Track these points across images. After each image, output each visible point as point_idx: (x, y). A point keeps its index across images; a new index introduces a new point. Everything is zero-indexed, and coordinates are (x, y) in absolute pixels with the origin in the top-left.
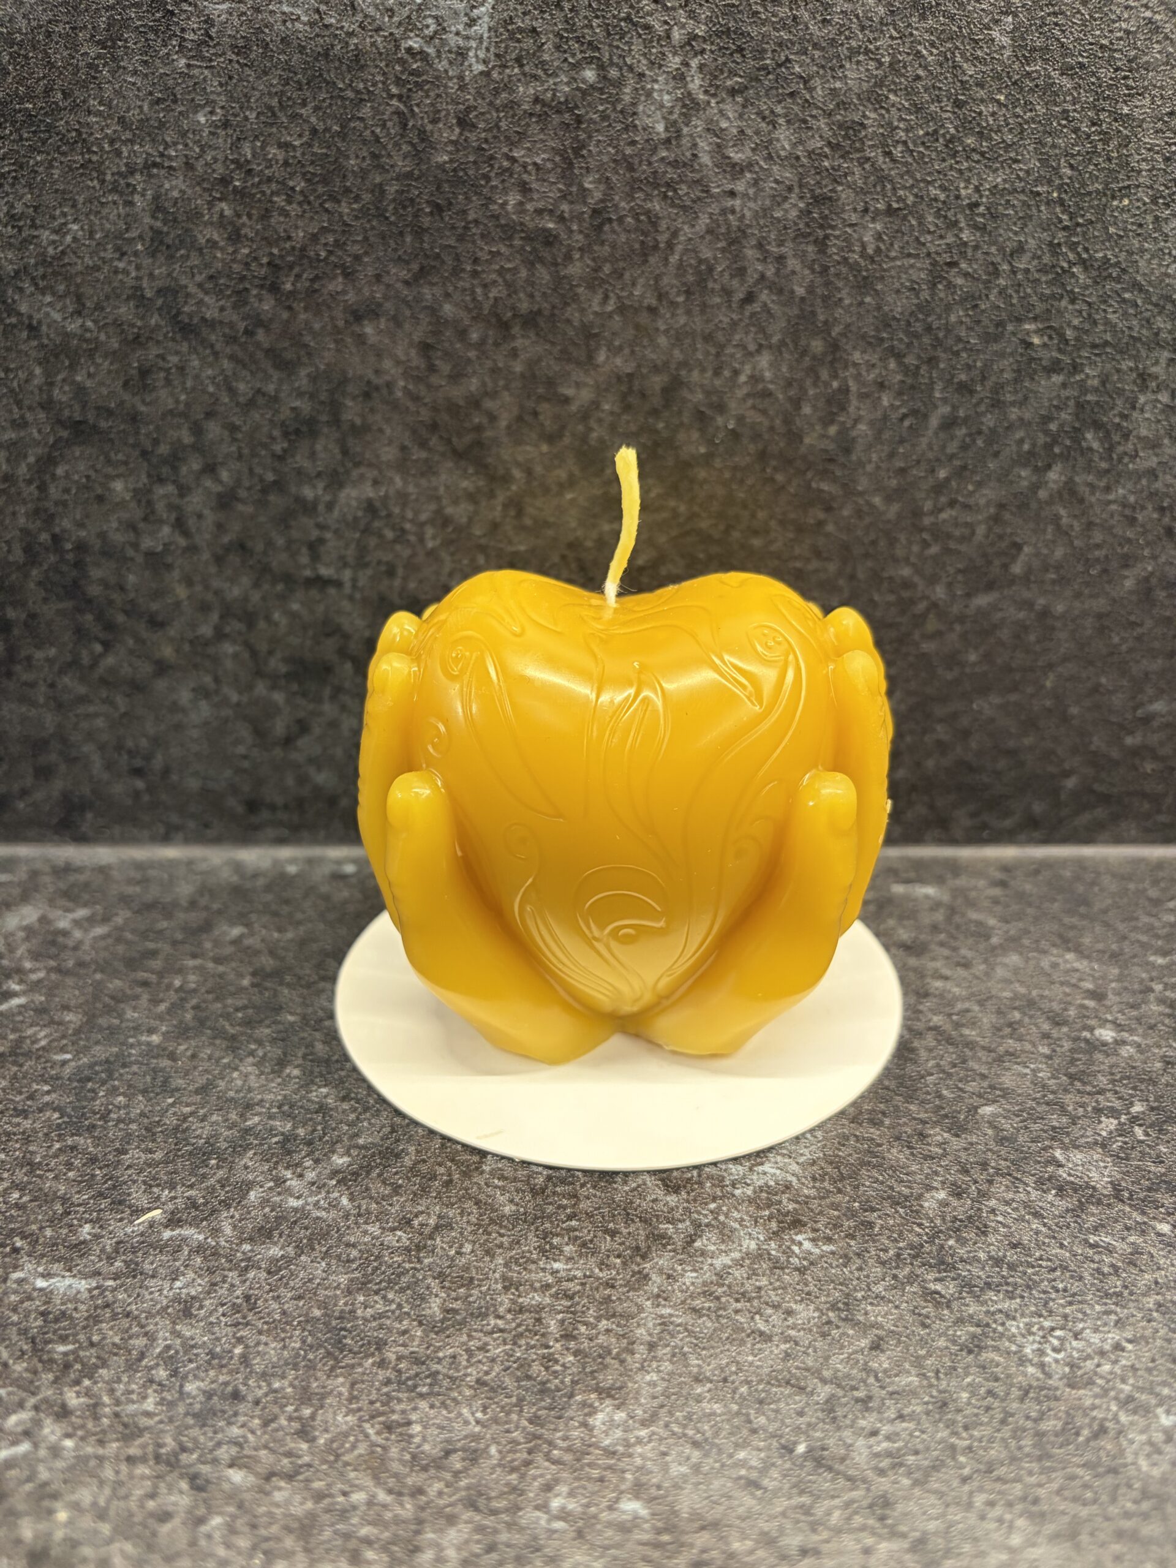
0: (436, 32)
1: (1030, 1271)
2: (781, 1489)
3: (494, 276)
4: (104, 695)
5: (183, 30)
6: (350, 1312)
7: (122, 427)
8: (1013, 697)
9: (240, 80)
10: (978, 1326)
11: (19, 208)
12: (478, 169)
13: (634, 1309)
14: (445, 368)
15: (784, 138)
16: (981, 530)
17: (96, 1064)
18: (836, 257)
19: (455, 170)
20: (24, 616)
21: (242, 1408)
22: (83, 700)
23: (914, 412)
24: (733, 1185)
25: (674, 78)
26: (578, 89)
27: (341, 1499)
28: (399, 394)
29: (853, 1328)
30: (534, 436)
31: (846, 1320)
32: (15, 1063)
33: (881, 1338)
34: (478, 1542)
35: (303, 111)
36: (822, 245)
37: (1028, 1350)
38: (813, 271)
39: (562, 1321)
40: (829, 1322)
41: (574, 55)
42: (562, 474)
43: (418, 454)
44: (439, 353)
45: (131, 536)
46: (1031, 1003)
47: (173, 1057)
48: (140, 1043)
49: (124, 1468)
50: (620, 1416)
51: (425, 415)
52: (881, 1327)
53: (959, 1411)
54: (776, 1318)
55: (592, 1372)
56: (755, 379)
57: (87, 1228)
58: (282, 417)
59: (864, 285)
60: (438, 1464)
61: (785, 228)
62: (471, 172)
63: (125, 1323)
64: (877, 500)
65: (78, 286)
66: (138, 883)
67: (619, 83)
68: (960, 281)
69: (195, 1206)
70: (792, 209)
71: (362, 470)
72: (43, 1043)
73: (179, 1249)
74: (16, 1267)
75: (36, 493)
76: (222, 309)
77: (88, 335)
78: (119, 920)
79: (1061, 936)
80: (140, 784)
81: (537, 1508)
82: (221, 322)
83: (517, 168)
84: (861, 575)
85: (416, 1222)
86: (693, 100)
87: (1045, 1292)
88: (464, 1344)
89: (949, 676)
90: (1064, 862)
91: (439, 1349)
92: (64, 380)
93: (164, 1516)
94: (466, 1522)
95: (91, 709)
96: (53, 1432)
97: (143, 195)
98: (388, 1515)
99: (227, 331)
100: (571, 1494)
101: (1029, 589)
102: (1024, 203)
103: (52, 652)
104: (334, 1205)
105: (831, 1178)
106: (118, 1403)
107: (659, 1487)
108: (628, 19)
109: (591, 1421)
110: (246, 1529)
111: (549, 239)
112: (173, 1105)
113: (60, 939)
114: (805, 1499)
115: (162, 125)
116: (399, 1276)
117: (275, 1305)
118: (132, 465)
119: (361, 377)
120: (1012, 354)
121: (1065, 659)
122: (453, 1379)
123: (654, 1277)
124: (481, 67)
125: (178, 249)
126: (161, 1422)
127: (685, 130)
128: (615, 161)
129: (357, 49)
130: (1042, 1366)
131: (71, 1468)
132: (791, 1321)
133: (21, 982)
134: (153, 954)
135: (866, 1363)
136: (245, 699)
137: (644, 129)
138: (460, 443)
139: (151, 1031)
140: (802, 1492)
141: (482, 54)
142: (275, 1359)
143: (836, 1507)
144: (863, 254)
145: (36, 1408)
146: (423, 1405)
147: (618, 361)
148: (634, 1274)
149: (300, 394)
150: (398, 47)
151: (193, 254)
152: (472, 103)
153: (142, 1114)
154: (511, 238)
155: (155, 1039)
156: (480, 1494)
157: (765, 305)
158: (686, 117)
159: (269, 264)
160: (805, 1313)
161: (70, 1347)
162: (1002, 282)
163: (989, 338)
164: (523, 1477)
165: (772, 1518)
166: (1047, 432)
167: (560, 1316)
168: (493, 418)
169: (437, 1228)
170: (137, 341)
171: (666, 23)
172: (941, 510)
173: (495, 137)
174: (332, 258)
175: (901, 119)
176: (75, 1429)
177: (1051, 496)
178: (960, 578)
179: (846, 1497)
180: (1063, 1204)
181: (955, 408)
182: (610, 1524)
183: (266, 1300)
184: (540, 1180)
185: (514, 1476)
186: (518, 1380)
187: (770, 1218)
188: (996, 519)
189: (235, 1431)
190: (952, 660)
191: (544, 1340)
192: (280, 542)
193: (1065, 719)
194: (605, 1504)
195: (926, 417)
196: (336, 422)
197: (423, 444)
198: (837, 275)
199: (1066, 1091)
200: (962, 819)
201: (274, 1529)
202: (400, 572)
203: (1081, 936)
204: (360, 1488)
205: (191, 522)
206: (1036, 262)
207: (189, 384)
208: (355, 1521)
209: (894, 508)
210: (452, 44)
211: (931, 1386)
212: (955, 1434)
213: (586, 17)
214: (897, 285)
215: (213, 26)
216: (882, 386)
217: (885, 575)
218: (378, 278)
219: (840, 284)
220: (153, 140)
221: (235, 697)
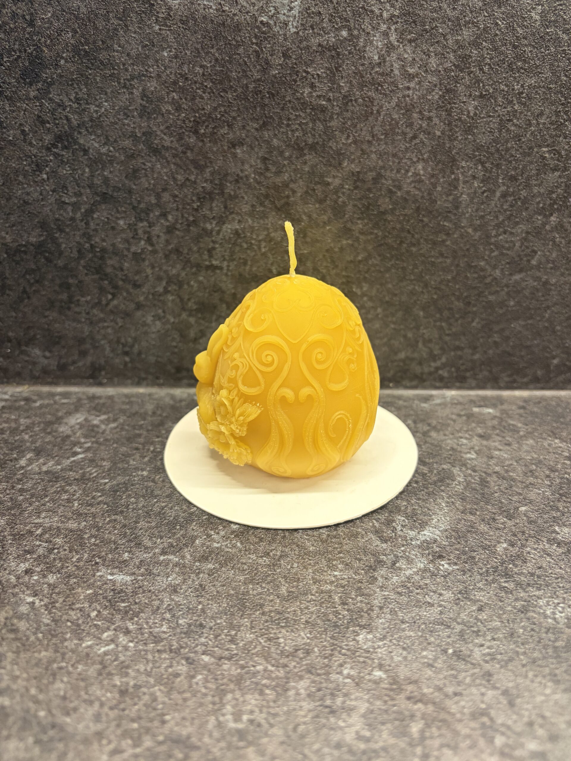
0: (274, 14)
1: (547, 579)
2: (443, 668)
3: (297, 126)
4: (112, 318)
5: (158, 13)
6: (247, 592)
7: (125, 195)
8: (530, 322)
9: (184, 36)
10: (525, 601)
11: (80, 95)
12: (291, 77)
13: (372, 592)
14: (273, 169)
15: (433, 62)
16: (518, 244)
17: (120, 484)
18: (456, 117)
19: (280, 77)
20: (77, 282)
21: (204, 631)
22: (103, 320)
23: (489, 190)
24: (411, 540)
25: (383, 35)
26: (339, 40)
27: (252, 668)
28: (252, 180)
29: (469, 601)
30: (313, 200)
31: (465, 598)
32: (84, 483)
33: (482, 606)
34: (314, 687)
35: (212, 50)
36: (449, 113)
37: (548, 612)
38: (445, 124)
39: (341, 597)
40: (459, 599)
41: (337, 24)
42: (325, 218)
43: (259, 209)
44: (271, 162)
45: (126, 245)
46: (540, 462)
47: (153, 481)
48: (138, 476)
49: (156, 655)
50: (370, 636)
51: (263, 191)
52: (482, 601)
53: (519, 637)
54: (435, 596)
55: (356, 618)
56: (416, 174)
57: (126, 554)
58: (198, 191)
59: (468, 130)
60: (293, 654)
61: (433, 103)
62: (288, 78)
63: (149, 594)
64: (470, 230)
65: (107, 131)
66: (128, 403)
67: (358, 37)
68: (513, 128)
69: (172, 546)
70: (435, 96)
71: (233, 216)
72: (95, 475)
73: (168, 564)
74: (98, 571)
75: (84, 226)
76: (172, 142)
77: (110, 154)
78: (121, 421)
79: (552, 432)
80: (127, 359)
81: (338, 673)
82: (171, 147)
83: (309, 76)
84: (462, 265)
85: (271, 554)
86: (392, 45)
87: (555, 588)
88: (298, 606)
89: (501, 312)
90: (552, 398)
91: (287, 608)
92: (99, 174)
93: (177, 675)
94: (308, 679)
95: (106, 324)
96: (124, 640)
97: (138, 89)
98: (273, 675)
99: (173, 151)
100: (352, 668)
101: (540, 271)
102: (544, 92)
103: (89, 298)
104: (234, 546)
105: (455, 537)
106: (151, 628)
107: (390, 666)
108: (363, 8)
109: (357, 638)
110: (213, 681)
111: (323, 110)
112: (157, 502)
113: (96, 429)
114: (453, 672)
115: (147, 57)
116: (267, 576)
117: (213, 589)
118: (128, 213)
119: (234, 173)
120: (536, 162)
121: (555, 304)
122: (295, 621)
123: (379, 579)
124: (295, 30)
125: (153, 114)
126: (170, 636)
127: (388, 59)
128: (354, 73)
129: (238, 21)
130: (555, 619)
131: (134, 654)
132: (441, 598)
133: (81, 448)
134: (139, 435)
135: (476, 616)
136: (177, 321)
137: (369, 58)
138: (278, 204)
139: (143, 470)
140: (452, 669)
141: (295, 24)
142: (216, 611)
143: (468, 676)
144: (468, 116)
145: (115, 630)
146: (283, 631)
147: (353, 166)
148: (371, 577)
149: (206, 181)
150: (256, 20)
151: (160, 117)
152: (290, 46)
153: (143, 506)
154: (305, 109)
155: (145, 473)
156: (313, 667)
157: (422, 139)
158: (389, 53)
159: (194, 121)
160: (448, 595)
161: (127, 604)
162: (533, 128)
163: (524, 154)
164: (330, 660)
165: (440, 679)
166: (551, 200)
167: (339, 595)
168: (294, 192)
169: (281, 556)
170: (132, 156)
171: (380, 9)
172: (500, 235)
173: (300, 62)
174: (224, 118)
175: (488, 54)
176: (134, 639)
177: (552, 228)
178: (507, 266)
179: (471, 672)
180: (560, 550)
181: (508, 186)
182: (370, 681)
183: (209, 587)
184: (325, 536)
185: (326, 660)
186: (324, 621)
187: (429, 554)
188: (525, 239)
189: (203, 640)
190: (502, 304)
191: (333, 605)
192: (195, 249)
193: (554, 332)
194: (367, 672)
195: (494, 191)
196: (222, 193)
197: (262, 204)
198: (456, 126)
199: (559, 501)
200: (505, 378)
201: (225, 680)
202: (249, 263)
203: (562, 432)
204: (260, 664)
205: (154, 239)
206: (548, 120)
207: (155, 176)
208: (259, 677)
209: (478, 234)
210: (282, 19)
211: (506, 626)
212: (518, 646)
213: (344, 7)
214: (484, 130)
215: (172, 11)
216: (474, 177)
217: (473, 264)
218: (244, 127)
219: (457, 130)
220: (143, 64)
221: (172, 320)
